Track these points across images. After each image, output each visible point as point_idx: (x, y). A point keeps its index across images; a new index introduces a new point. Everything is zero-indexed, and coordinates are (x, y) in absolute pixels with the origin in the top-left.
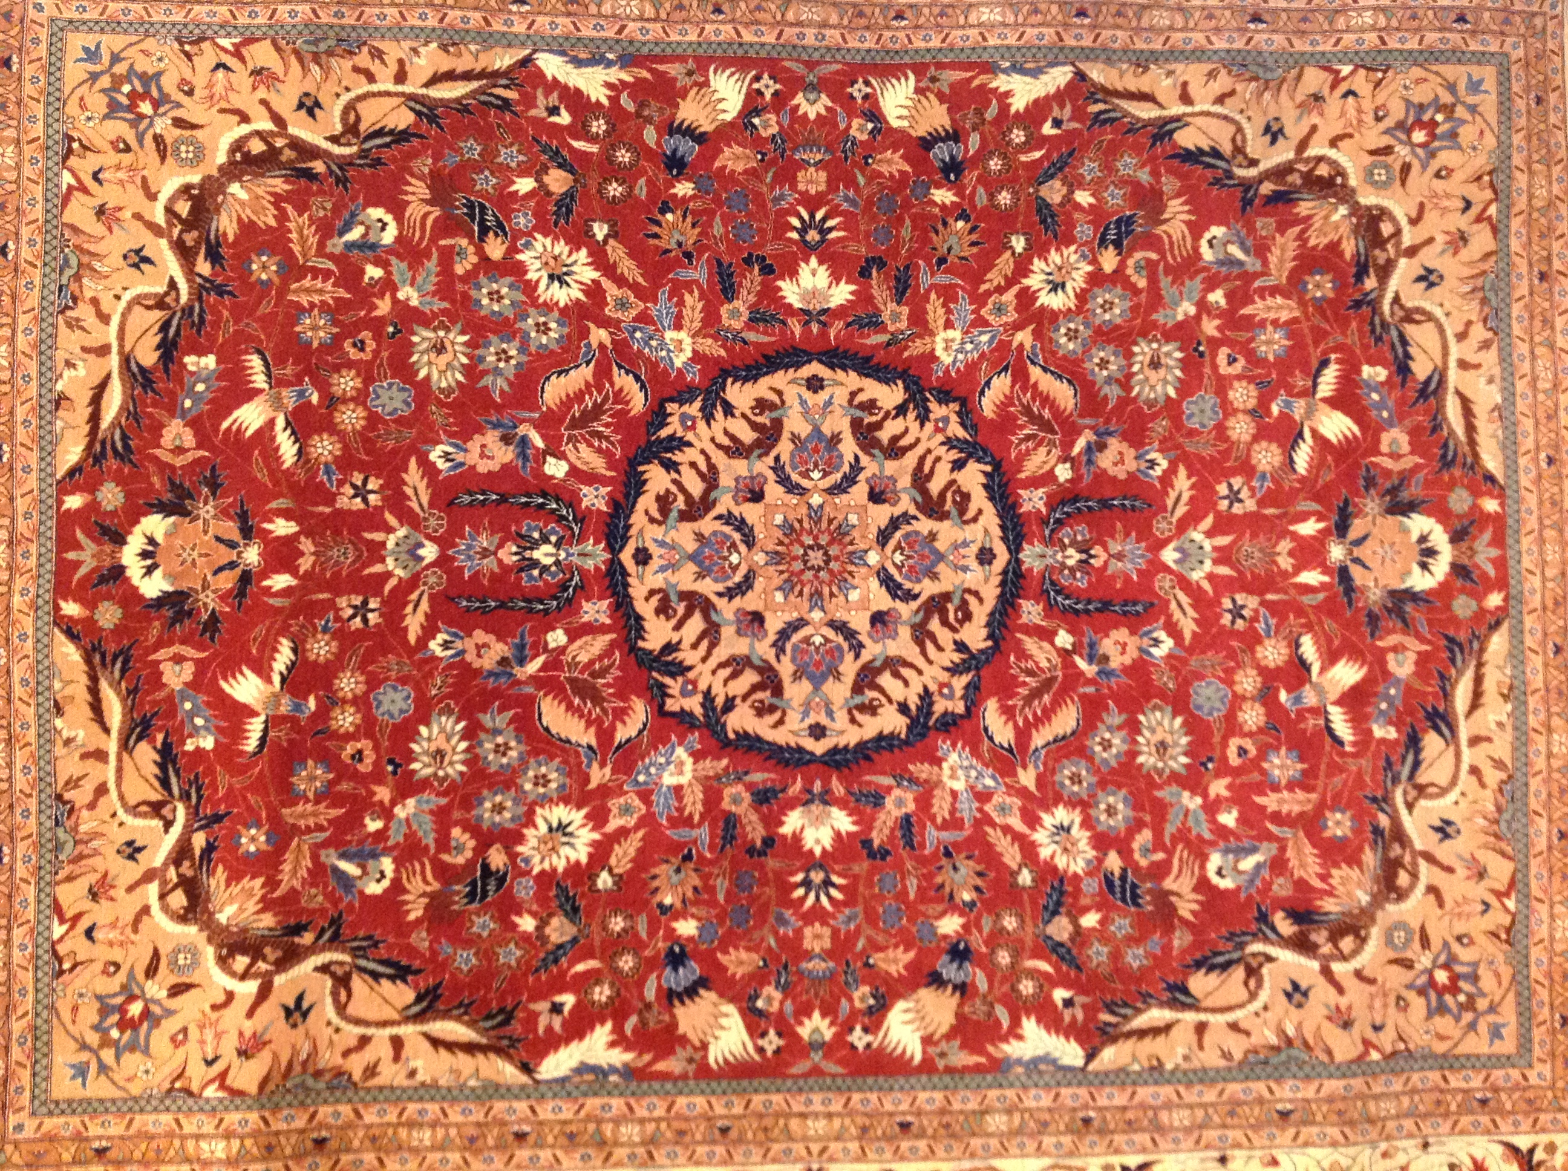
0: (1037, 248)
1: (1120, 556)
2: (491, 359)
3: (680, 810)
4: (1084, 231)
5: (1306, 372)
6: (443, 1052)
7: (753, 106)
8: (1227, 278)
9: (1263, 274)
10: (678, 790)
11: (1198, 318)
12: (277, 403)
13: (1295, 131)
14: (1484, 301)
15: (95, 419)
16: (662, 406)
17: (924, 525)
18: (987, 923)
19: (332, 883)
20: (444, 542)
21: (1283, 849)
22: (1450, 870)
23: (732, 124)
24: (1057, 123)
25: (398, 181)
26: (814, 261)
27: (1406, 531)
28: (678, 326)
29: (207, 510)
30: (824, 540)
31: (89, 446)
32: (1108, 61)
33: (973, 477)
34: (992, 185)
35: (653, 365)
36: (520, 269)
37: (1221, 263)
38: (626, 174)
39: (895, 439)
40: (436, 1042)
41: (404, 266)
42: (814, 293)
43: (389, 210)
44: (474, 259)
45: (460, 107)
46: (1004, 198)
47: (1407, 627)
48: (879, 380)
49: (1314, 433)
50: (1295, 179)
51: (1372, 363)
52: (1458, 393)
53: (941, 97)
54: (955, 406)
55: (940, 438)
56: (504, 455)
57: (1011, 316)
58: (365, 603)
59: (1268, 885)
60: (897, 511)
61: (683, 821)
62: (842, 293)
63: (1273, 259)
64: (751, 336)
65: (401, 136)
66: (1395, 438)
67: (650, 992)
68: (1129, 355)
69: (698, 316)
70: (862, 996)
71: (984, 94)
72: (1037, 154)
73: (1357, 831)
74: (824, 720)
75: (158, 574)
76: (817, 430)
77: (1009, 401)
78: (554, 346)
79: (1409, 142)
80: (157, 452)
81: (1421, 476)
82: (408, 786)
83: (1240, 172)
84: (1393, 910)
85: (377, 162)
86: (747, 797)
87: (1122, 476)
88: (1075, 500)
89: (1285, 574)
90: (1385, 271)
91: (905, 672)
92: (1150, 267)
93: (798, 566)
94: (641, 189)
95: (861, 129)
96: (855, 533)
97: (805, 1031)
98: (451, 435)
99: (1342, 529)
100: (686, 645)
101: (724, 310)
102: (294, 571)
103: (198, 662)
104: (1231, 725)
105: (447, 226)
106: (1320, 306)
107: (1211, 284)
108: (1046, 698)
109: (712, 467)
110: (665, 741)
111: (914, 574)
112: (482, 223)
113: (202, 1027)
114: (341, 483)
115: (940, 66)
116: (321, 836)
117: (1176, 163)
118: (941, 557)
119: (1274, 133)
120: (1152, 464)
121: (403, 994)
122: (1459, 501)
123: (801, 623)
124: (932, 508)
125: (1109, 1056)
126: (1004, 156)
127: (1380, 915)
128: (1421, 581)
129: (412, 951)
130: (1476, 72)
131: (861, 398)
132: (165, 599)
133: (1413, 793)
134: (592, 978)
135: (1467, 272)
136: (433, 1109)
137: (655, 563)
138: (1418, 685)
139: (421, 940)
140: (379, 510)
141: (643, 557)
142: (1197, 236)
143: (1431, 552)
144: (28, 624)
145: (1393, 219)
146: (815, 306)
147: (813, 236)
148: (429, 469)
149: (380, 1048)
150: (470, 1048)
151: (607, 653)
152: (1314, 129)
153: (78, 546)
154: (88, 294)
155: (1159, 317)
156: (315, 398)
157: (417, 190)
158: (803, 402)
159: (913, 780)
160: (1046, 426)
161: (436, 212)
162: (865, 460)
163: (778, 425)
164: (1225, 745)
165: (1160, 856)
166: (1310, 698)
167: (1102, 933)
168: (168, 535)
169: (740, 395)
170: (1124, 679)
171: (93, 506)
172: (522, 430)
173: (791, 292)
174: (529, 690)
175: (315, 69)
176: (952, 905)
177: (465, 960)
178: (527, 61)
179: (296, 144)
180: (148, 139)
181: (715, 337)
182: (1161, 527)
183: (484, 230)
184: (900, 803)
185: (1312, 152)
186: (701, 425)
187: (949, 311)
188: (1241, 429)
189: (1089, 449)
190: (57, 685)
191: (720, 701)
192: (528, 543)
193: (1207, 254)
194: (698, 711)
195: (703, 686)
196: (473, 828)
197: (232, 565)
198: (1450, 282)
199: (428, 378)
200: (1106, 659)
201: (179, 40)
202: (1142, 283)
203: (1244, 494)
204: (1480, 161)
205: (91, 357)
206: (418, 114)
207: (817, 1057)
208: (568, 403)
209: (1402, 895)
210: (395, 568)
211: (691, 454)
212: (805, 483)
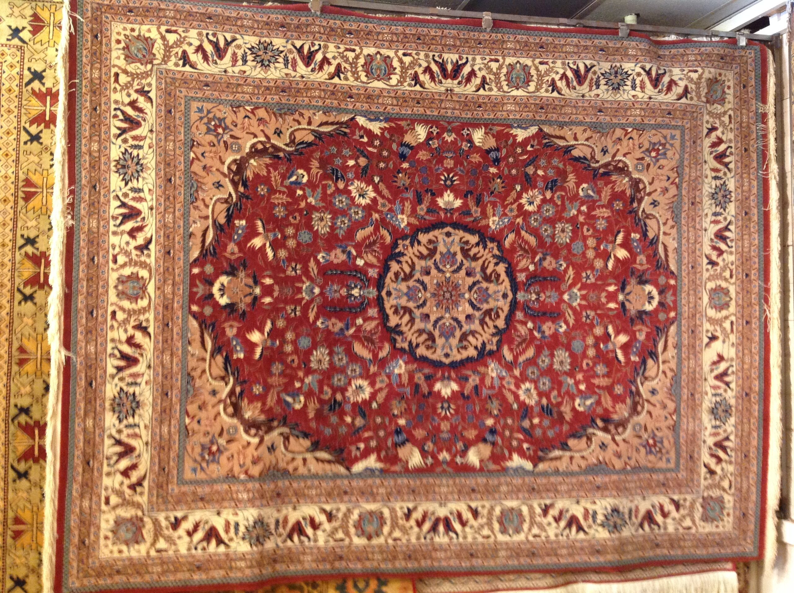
0: (524, 190)
1: (549, 297)
2: (339, 224)
3: (401, 382)
4: (540, 184)
5: (612, 235)
6: (320, 463)
7: (430, 137)
8: (587, 202)
9: (600, 200)
10: (400, 375)
11: (577, 215)
12: (267, 238)
13: (612, 151)
14: (673, 212)
15: (203, 241)
16: (396, 241)
17: (484, 285)
18: (502, 422)
19: (284, 405)
20: (322, 288)
21: (600, 398)
22: (654, 405)
23: (422, 143)
24: (532, 146)
25: (308, 161)
26: (449, 191)
27: (644, 290)
28: (402, 213)
29: (242, 274)
30: (450, 289)
31: (201, 252)
32: (550, 125)
33: (501, 268)
34: (510, 167)
35: (394, 227)
36: (349, 192)
37: (586, 196)
38: (386, 160)
39: (475, 255)
40: (317, 460)
41: (310, 190)
42: (449, 203)
43: (305, 170)
44: (334, 188)
45: (330, 134)
46: (514, 172)
47: (643, 323)
48: (470, 233)
49: (615, 256)
50: (611, 167)
51: (635, 232)
52: (663, 243)
53: (493, 136)
54: (496, 244)
55: (490, 254)
56: (343, 257)
57: (515, 213)
58: (295, 308)
59: (595, 410)
60: (476, 279)
61: (401, 385)
62: (458, 203)
63: (603, 195)
64: (427, 217)
65: (309, 144)
66: (642, 258)
67: (389, 443)
68: (554, 228)
69: (409, 210)
70: (460, 445)
71: (508, 135)
72: (525, 157)
73: (625, 392)
74: (449, 351)
75: (225, 297)
76: (449, 250)
77: (514, 242)
78: (360, 220)
79: (650, 156)
80: (226, 254)
81: (649, 272)
82: (309, 371)
83: (593, 165)
84: (636, 419)
85: (301, 153)
86: (423, 378)
87: (551, 269)
88: (535, 277)
89: (604, 304)
90: (640, 201)
91: (477, 336)
92: (562, 197)
93: (441, 298)
94: (391, 165)
95: (466, 146)
96: (461, 287)
97: (441, 457)
98: (325, 250)
99: (623, 289)
100: (403, 325)
101: (418, 208)
102: (272, 296)
103: (238, 328)
104: (584, 355)
105: (325, 177)
106: (618, 212)
107: (582, 204)
108: (524, 345)
109: (413, 263)
110: (396, 357)
111: (481, 301)
112: (337, 176)
113: (238, 454)
114: (288, 266)
115: (494, 125)
116: (280, 389)
117: (571, 161)
118: (489, 296)
119: (604, 151)
120: (561, 265)
121: (307, 443)
122: (662, 280)
123: (441, 318)
124: (487, 279)
125: (541, 466)
126: (514, 157)
127: (631, 421)
128: (649, 308)
129: (310, 428)
130: (674, 132)
131: (464, 240)
132: (227, 305)
133: (643, 379)
134: (370, 438)
135: (667, 202)
136: (316, 483)
137: (393, 296)
138: (646, 343)
139: (313, 425)
140: (300, 276)
141: (389, 294)
142: (578, 187)
143: (652, 298)
144: (180, 313)
145: (644, 183)
146: (448, 207)
147: (448, 183)
148: (317, 262)
149: (299, 462)
150: (329, 462)
151: (377, 326)
152: (618, 150)
153: (197, 286)
154: (201, 197)
155: (565, 215)
156: (279, 236)
157: (315, 164)
158: (444, 241)
159: (479, 373)
160: (526, 251)
161: (321, 172)
162: (465, 261)
163: (435, 249)
164: (582, 361)
165: (560, 400)
166: (610, 346)
167: (540, 425)
168: (228, 283)
169: (423, 238)
170: (550, 339)
171: (202, 273)
172: (349, 248)
173: (441, 202)
174: (350, 339)
175: (280, 119)
176: (490, 415)
177: (328, 431)
178: (353, 119)
179: (273, 146)
180: (222, 143)
181: (415, 217)
182: (563, 287)
183: (337, 179)
184: (474, 380)
185: (617, 158)
186: (410, 248)
187: (494, 211)
188: (590, 254)
189: (540, 260)
190: (189, 335)
191: (414, 345)
192: (350, 288)
193: (581, 193)
194: (407, 348)
195: (409, 339)
196: (331, 387)
197: (250, 294)
198: (662, 205)
199: (317, 230)
200: (544, 332)
201: (231, 106)
202: (559, 203)
203: (591, 276)
204: (674, 163)
205: (202, 220)
206: (316, 137)
207: (445, 466)
208: (364, 239)
209: (638, 413)
210: (306, 296)
211: (406, 258)
212: (444, 269)
